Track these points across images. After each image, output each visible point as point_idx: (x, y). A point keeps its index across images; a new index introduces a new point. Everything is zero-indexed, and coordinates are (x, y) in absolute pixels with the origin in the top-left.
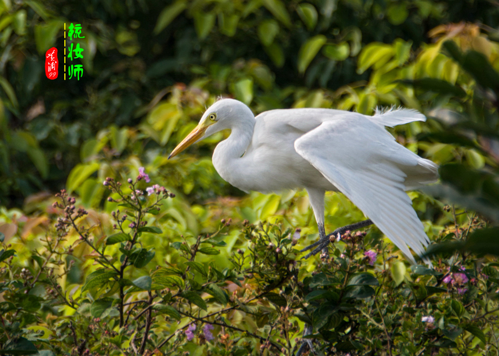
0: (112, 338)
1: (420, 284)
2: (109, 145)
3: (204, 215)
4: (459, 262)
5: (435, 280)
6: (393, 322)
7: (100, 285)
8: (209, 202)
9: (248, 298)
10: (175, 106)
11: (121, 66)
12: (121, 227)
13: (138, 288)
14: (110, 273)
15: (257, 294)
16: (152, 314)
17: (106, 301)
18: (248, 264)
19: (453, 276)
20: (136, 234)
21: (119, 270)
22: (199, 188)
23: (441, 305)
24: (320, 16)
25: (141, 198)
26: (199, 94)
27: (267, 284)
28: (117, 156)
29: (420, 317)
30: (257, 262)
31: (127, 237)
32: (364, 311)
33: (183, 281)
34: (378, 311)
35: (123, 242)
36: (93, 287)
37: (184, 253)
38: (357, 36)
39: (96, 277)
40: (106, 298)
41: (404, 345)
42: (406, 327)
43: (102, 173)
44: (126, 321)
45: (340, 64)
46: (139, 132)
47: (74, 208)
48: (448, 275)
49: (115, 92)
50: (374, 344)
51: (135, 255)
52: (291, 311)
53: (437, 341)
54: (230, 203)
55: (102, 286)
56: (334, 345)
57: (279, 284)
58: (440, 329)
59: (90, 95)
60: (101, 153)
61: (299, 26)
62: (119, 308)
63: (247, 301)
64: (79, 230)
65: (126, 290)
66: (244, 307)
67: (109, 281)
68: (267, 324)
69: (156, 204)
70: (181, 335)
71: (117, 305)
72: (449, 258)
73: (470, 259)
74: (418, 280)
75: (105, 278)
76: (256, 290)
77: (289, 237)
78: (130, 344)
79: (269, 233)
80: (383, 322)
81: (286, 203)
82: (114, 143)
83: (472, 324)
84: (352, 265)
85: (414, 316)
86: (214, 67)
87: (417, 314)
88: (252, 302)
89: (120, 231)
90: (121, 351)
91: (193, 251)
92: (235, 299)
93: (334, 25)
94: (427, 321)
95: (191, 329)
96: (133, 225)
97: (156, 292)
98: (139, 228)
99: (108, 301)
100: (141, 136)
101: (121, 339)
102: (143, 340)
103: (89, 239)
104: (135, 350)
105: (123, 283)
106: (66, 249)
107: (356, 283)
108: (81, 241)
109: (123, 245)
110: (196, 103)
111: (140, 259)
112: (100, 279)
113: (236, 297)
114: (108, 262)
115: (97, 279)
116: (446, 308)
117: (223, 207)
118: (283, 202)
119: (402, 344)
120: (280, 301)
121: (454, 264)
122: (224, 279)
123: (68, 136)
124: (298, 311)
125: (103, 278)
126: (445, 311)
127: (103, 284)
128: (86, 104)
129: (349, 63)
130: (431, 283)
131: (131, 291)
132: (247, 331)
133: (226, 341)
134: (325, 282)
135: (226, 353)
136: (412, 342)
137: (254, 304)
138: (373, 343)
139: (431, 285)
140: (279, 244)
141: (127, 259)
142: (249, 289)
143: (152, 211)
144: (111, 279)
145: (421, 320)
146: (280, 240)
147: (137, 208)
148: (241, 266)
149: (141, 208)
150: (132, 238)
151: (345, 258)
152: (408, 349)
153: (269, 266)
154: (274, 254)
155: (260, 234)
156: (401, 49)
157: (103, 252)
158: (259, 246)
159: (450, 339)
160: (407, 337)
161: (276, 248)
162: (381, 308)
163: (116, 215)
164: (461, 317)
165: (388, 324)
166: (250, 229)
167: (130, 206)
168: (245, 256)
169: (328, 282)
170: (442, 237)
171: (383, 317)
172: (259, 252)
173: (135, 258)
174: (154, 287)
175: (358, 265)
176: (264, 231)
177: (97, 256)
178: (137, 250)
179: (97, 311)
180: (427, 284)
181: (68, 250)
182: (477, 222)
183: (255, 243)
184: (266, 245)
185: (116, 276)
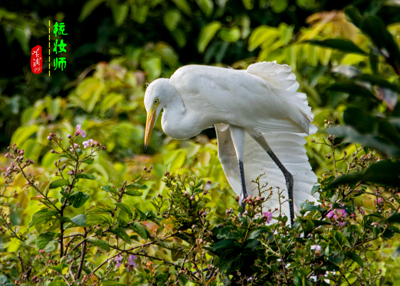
0: (55, 266)
1: (308, 218)
2: (45, 111)
4: (339, 200)
5: (320, 215)
6: (287, 251)
7: (44, 222)
8: (127, 159)
9: (166, 236)
10: (99, 80)
12: (61, 174)
13: (75, 225)
14: (52, 212)
15: (173, 233)
16: (87, 246)
17: (49, 235)
18: (166, 207)
20: (74, 180)
21: (60, 209)
22: (118, 147)
23: (327, 236)
24: (216, 7)
25: (78, 150)
26: (119, 70)
27: (181, 225)
28: (53, 121)
29: (309, 246)
30: (174, 205)
31: (67, 183)
32: (263, 242)
33: (112, 218)
34: (275, 241)
35: (63, 187)
36: (38, 224)
37: (112, 195)
38: (246, 22)
39: (40, 215)
40: (49, 232)
41: (297, 269)
42: (298, 254)
43: (40, 134)
44: (66, 252)
45: (232, 45)
46: (68, 102)
47: (22, 159)
48: (331, 211)
50: (272, 268)
51: (73, 197)
53: (323, 266)
54: (145, 160)
55: (46, 223)
58: (326, 256)
59: (26, 73)
60: (39, 117)
61: (198, 14)
62: (60, 240)
63: (165, 238)
64: (27, 176)
65: (66, 225)
66: (161, 242)
67: (52, 218)
68: (180, 257)
69: (90, 155)
70: (113, 263)
71: (58, 238)
72: (331, 197)
73: (349, 197)
74: (305, 215)
75: (48, 216)
76: (172, 229)
77: (201, 187)
78: (68, 270)
80: (279, 250)
81: (191, 158)
82: (49, 110)
83: (352, 251)
84: (252, 223)
85: (304, 245)
86: (129, 49)
87: (307, 243)
88: (169, 239)
89: (61, 177)
90: (61, 276)
91: (120, 193)
92: (155, 236)
93: (227, 14)
94: (315, 249)
96: (72, 172)
97: (90, 227)
98: (77, 175)
99: (50, 235)
100: (70, 105)
101: (62, 267)
102: (80, 266)
103: (35, 184)
104: (72, 276)
105: (63, 221)
106: (12, 193)
108: (29, 185)
109: (63, 189)
110: (117, 78)
111: (78, 200)
112: (44, 217)
113: (155, 233)
114: (50, 203)
115: (41, 217)
116: (331, 238)
117: (139, 163)
118: (188, 157)
119: (295, 269)
120: (192, 238)
121: (336, 201)
122: (145, 219)
123: (10, 107)
125: (46, 216)
126: (330, 241)
127: (46, 221)
129: (240, 45)
130: (317, 217)
131: (69, 227)
132: (164, 260)
133: (150, 268)
134: (229, 235)
135: (150, 277)
136: (304, 267)
137: (170, 241)
138: (270, 268)
139: (316, 220)
140: (193, 193)
141: (67, 200)
142: (167, 228)
143: (87, 161)
144: (54, 217)
145: (310, 248)
146: (193, 190)
147: (75, 159)
148: (160, 208)
149: (78, 158)
150: (71, 183)
151: (247, 217)
152: (301, 272)
153: (184, 211)
154: (188, 200)
155: (177, 183)
156: (285, 31)
157: (46, 194)
158: (176, 194)
159: (335, 264)
160: (299, 263)
161: (190, 196)
162: (277, 239)
163: (58, 164)
164: (343, 246)
165: (283, 252)
166: (170, 179)
167: (69, 157)
168: (163, 199)
169: (232, 236)
170: (325, 180)
171: (279, 246)
172: (176, 199)
173: (73, 199)
174: (89, 223)
175: (257, 224)
176: (181, 181)
177: (41, 198)
178: (75, 193)
179: (41, 243)
180: (313, 218)
181: (13, 194)
182: (354, 166)
183: (173, 191)
184: (182, 193)
185: (57, 215)
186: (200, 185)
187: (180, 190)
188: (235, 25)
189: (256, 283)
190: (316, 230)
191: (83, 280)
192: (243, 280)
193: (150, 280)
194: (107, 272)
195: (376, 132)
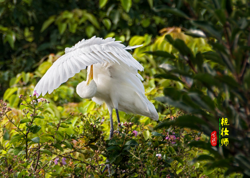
0: (22, 164)
1: (155, 140)
2: (22, 80)
3: (63, 110)
4: (172, 130)
5: (162, 138)
6: (144, 157)
7: (17, 141)
8: (65, 105)
9: (81, 147)
10: (50, 63)
11: (26, 46)
12: (26, 116)
13: (34, 142)
14: (22, 136)
15: (85, 145)
16: (40, 154)
18: (81, 132)
19: (169, 136)
20: (33, 119)
21: (26, 134)
22: (60, 98)
23: (164, 149)
24: (112, 24)
25: (35, 103)
27: (89, 141)
28: (25, 85)
29: (155, 154)
30: (85, 131)
31: (29, 120)
32: (131, 152)
33: (53, 139)
34: (137, 152)
36: (14, 142)
37: (54, 127)
38: (128, 33)
39: (15, 137)
40: (20, 146)
41: (148, 166)
42: (149, 159)
43: (18, 92)
44: (29, 157)
46: (35, 74)
47: (6, 108)
48: (168, 136)
49: (24, 57)
50: (136, 166)
51: (33, 128)
52: (100, 152)
53: (162, 164)
54: (74, 105)
55: (18, 141)
56: (119, 166)
57: (95, 141)
58: (164, 159)
59: (13, 59)
60: (18, 83)
61: (103, 28)
63: (81, 148)
64: (8, 117)
65: (29, 143)
66: (79, 150)
67: (21, 139)
68: (89, 157)
69: (41, 106)
70: (52, 163)
71: (25, 150)
72: (168, 129)
73: (177, 129)
74: (154, 138)
75: (20, 138)
76: (85, 143)
77: (99, 120)
78: (31, 166)
79: (91, 119)
80: (139, 157)
81: (98, 105)
82: (24, 79)
83: (178, 157)
84: (127, 137)
85: (153, 154)
87: (154, 153)
88: (83, 148)
89: (26, 118)
90: (26, 169)
91: (57, 126)
92: (76, 147)
93: (118, 28)
94: (158, 156)
95: (57, 160)
96: (32, 115)
97: (42, 144)
98: (34, 116)
99: (21, 148)
100: (35, 76)
101: (26, 165)
102: (36, 164)
103: (13, 121)
104: (33, 169)
105: (27, 140)
107: (128, 144)
108: (9, 122)
109: (27, 124)
111: (35, 130)
112: (17, 138)
114: (21, 131)
115: (16, 138)
116: (166, 150)
117: (71, 107)
118: (96, 105)
120: (95, 148)
121: (170, 131)
122: (71, 138)
123: (4, 77)
124: (103, 152)
126: (166, 151)
128: (11, 63)
129: (125, 44)
130: (160, 139)
131: (31, 143)
132: (81, 161)
133: (72, 165)
134: (115, 143)
135: (72, 170)
136: (152, 165)
137: (84, 149)
138: (135, 166)
139: (160, 141)
140: (95, 123)
141: (29, 129)
142: (82, 143)
143: (40, 109)
144: (22, 138)
145: (156, 155)
146: (95, 122)
147: (33, 108)
148: (78, 133)
149: (35, 108)
150: (31, 121)
151: (124, 134)
152: (151, 168)
153: (90, 133)
154: (93, 128)
155: (87, 119)
156: (147, 38)
157: (19, 127)
158: (86, 124)
159: (168, 163)
160: (150, 163)
161: (93, 125)
162: (139, 150)
163: (24, 111)
164: (173, 154)
165: (142, 157)
166: (83, 117)
167: (30, 107)
168: (80, 128)
169: (116, 143)
170: (165, 120)
171: (139, 154)
172: (86, 127)
173: (33, 129)
174: (41, 142)
175: (130, 137)
176: (88, 118)
177: (16, 128)
178: (33, 126)
179: (16, 152)
180: (158, 140)
181: (3, 126)
182: (180, 113)
183: (85, 123)
184: (89, 124)
185: (24, 137)
186: (98, 119)
187: (88, 122)
188: (122, 34)
189: (128, 174)
190: (160, 146)
191: (36, 172)
192: (120, 172)
193: (71, 172)
194: (49, 167)
195: (181, 100)
